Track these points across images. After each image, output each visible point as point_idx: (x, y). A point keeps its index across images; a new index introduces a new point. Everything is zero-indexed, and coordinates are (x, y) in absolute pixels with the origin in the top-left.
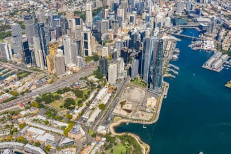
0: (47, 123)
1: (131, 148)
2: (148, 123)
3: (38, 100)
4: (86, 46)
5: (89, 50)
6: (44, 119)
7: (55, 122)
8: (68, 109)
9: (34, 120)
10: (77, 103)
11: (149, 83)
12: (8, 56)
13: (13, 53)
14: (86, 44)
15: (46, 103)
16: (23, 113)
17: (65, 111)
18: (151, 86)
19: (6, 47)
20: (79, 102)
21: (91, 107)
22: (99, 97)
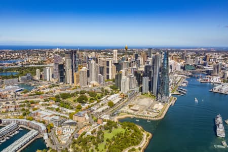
0: (57, 110)
1: (130, 132)
2: (153, 119)
3: (57, 97)
4: (108, 72)
5: (110, 74)
6: (57, 107)
7: (65, 109)
8: (80, 103)
9: (48, 108)
10: (89, 100)
11: (157, 94)
12: (48, 78)
13: (53, 77)
14: (108, 69)
15: (64, 99)
16: (41, 103)
17: (77, 104)
18: (159, 96)
19: (47, 70)
20: (91, 99)
21: (100, 104)
22: (109, 98)
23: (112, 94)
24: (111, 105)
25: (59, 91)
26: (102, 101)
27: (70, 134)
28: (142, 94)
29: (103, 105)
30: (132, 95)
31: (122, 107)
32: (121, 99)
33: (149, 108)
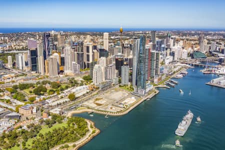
0: (8, 102)
1: (73, 127)
3: (15, 87)
6: (9, 98)
7: (15, 101)
8: (36, 94)
10: (48, 91)
12: (21, 66)
14: (88, 56)
15: (21, 90)
17: (33, 96)
19: (20, 57)
20: (51, 91)
21: (59, 96)
22: (74, 90)
23: (82, 85)
24: (73, 98)
25: (22, 81)
26: (63, 93)
27: (6, 128)
28: (120, 86)
29: (62, 98)
30: (106, 87)
31: (86, 100)
32: (88, 91)
33: (117, 102)
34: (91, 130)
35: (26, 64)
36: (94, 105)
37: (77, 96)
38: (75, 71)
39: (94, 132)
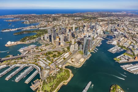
1: (66, 74)
3: (47, 53)
5: (69, 39)
6: (46, 59)
7: (48, 61)
8: (53, 57)
9: (43, 59)
16: (41, 56)
20: (58, 56)
22: (65, 55)
23: (67, 52)
26: (62, 56)
28: (79, 51)
29: (61, 59)
31: (69, 59)
32: (69, 55)
33: (78, 61)
34: (71, 75)
35: (48, 38)
36: (71, 62)
37: (66, 58)
38: (64, 44)
39: (72, 76)
